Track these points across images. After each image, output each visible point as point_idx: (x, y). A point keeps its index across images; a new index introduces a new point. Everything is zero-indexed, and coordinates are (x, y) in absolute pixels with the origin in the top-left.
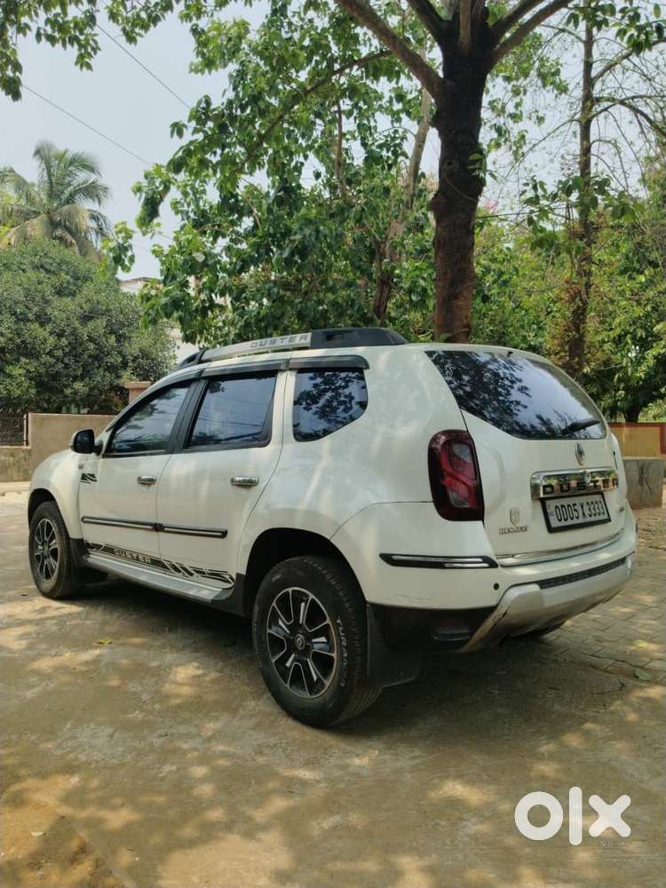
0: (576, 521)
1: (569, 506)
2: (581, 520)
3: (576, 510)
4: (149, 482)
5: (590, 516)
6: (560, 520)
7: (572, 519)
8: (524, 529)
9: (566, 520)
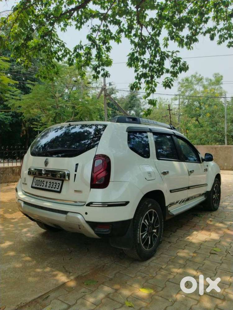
0: (41, 187)
1: (41, 181)
2: (44, 187)
3: (43, 183)
5: (49, 187)
6: (36, 185)
7: (40, 186)
8: (26, 184)
9: (38, 185)
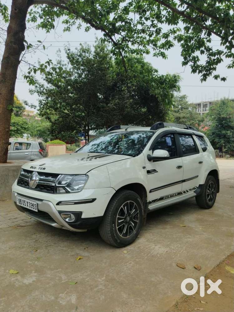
4: (179, 167)
